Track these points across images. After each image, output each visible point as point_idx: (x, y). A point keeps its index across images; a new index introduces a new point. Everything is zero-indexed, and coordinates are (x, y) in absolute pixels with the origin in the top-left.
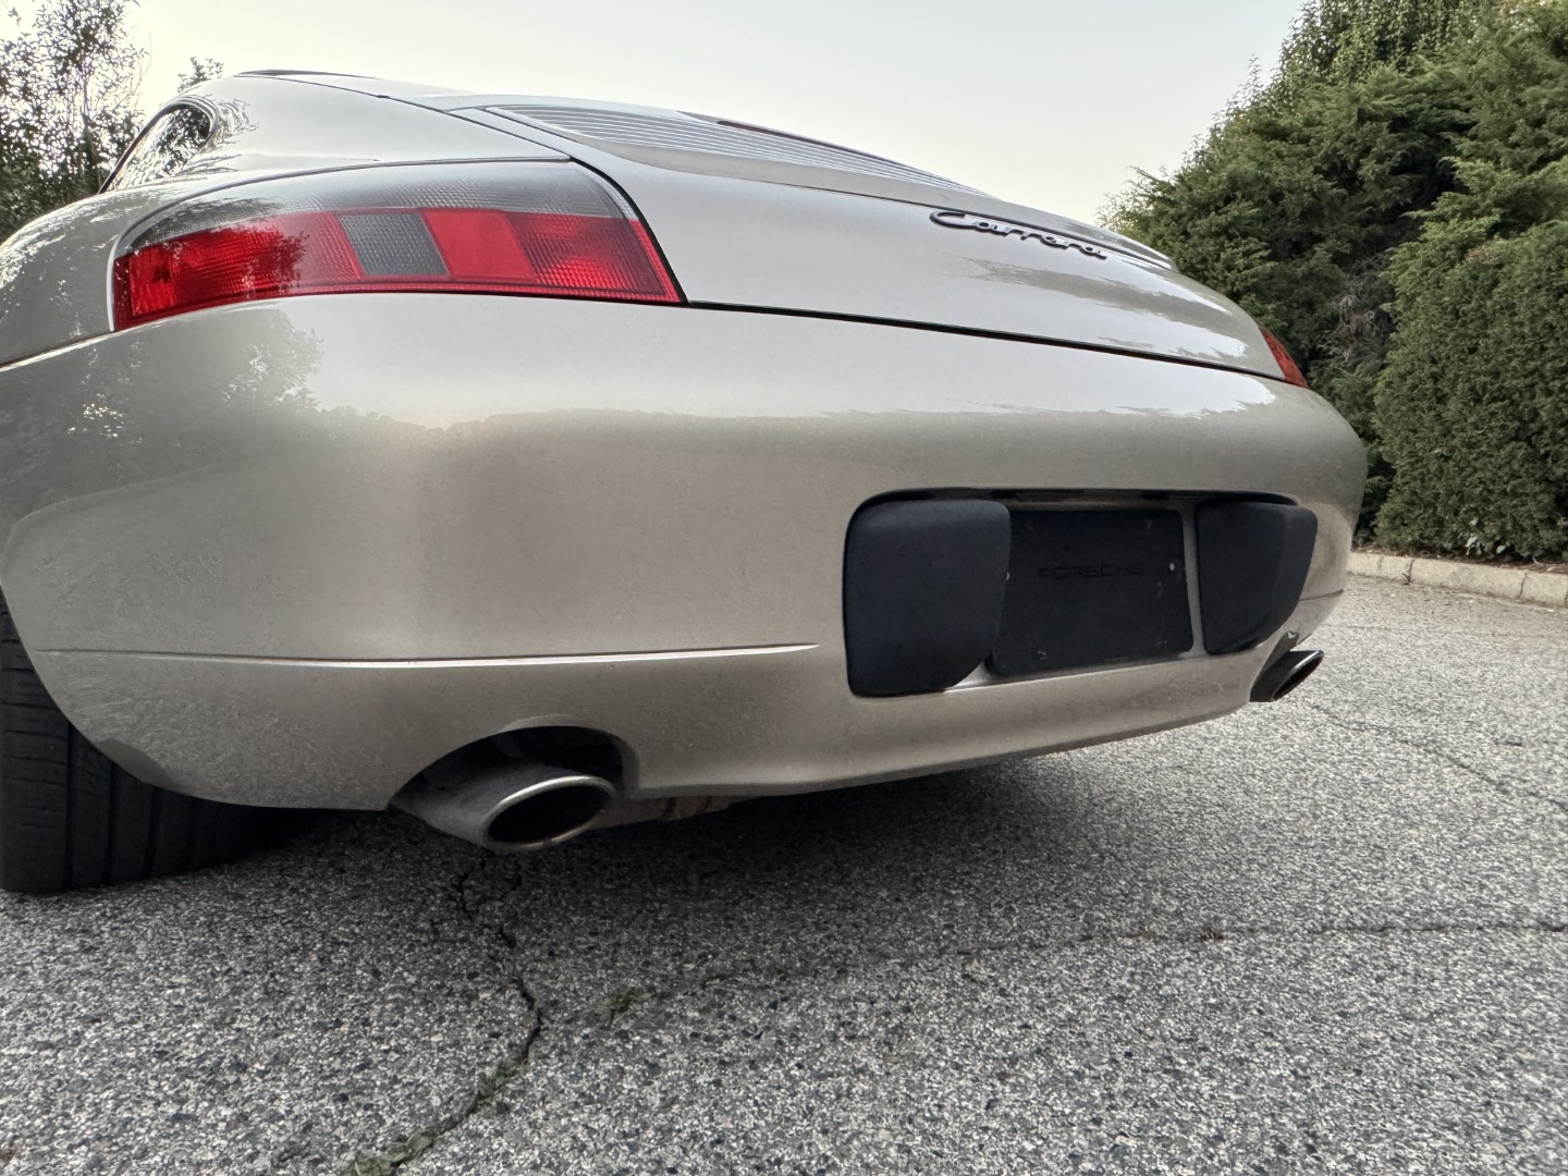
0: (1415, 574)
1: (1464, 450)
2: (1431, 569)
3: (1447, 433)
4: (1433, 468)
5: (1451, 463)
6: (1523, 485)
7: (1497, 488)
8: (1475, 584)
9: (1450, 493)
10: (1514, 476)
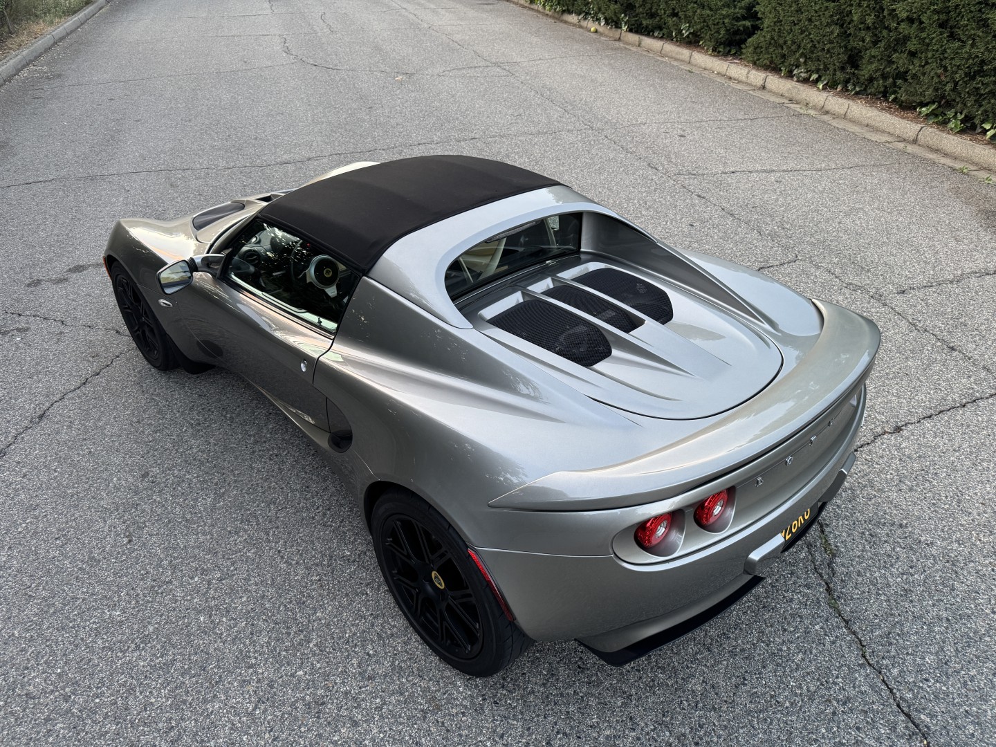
0: (768, 85)
1: (807, 23)
2: (776, 83)
3: (799, 11)
4: (787, 28)
5: (797, 27)
6: (833, 48)
7: (819, 46)
8: (799, 97)
9: (794, 42)
10: (831, 42)
